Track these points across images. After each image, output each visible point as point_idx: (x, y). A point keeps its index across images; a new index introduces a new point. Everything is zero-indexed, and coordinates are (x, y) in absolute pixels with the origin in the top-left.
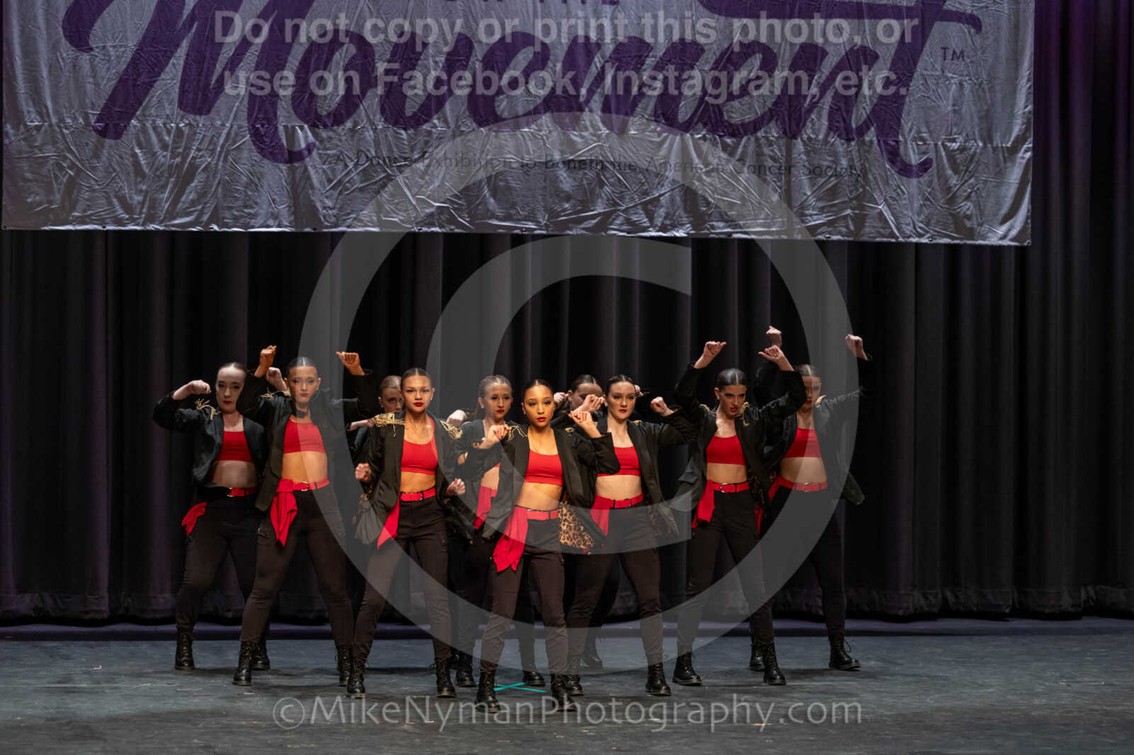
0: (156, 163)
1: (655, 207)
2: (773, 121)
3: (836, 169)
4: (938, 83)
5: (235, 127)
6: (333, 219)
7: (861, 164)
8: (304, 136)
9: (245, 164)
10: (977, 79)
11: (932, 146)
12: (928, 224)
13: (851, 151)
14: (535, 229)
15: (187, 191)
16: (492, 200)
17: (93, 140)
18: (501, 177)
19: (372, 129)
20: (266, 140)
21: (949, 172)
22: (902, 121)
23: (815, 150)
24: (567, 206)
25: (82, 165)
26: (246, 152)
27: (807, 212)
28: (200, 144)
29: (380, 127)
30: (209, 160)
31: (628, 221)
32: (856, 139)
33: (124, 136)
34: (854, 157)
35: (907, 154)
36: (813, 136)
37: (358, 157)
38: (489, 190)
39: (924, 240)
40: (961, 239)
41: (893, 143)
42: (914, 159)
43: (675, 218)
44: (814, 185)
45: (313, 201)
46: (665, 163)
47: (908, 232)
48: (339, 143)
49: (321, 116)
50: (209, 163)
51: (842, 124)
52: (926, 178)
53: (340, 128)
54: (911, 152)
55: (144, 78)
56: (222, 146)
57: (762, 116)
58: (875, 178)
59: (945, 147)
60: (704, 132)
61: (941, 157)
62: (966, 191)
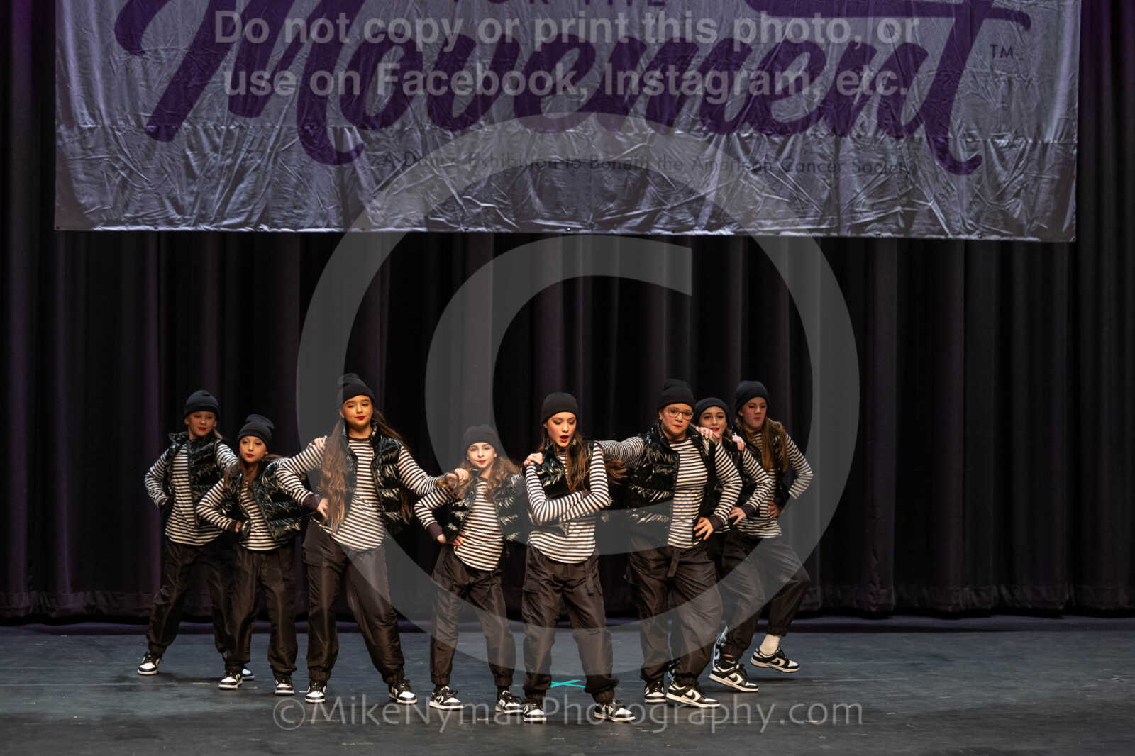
0: (207, 164)
1: (702, 205)
2: (822, 119)
3: (885, 166)
4: (987, 81)
5: (285, 129)
6: (381, 220)
7: (911, 162)
8: (352, 138)
9: (294, 165)
10: (1027, 76)
11: (981, 143)
12: (977, 221)
13: (900, 148)
14: (580, 229)
15: (236, 192)
16: (537, 200)
17: (146, 142)
18: (546, 178)
19: (420, 131)
20: (315, 141)
21: (999, 168)
22: (952, 118)
23: (865, 148)
24: (611, 205)
25: (134, 166)
26: (295, 153)
27: (857, 209)
28: (250, 146)
29: (428, 128)
30: (259, 161)
31: (672, 220)
32: (905, 137)
33: (176, 139)
34: (904, 154)
35: (956, 151)
36: (862, 133)
37: (406, 158)
38: (535, 190)
39: (974, 237)
40: (1010, 236)
41: (942, 140)
42: (963, 156)
43: (721, 217)
44: (864, 182)
45: (360, 202)
46: (711, 163)
47: (957, 229)
48: (387, 145)
49: (369, 118)
50: (259, 165)
51: (891, 122)
52: (975, 175)
53: (389, 130)
54: (961, 150)
55: (195, 81)
56: (272, 149)
57: (811, 114)
58: (925, 176)
59: (994, 143)
60: (751, 131)
61: (990, 153)
62: (1015, 188)
